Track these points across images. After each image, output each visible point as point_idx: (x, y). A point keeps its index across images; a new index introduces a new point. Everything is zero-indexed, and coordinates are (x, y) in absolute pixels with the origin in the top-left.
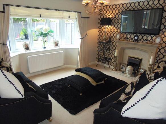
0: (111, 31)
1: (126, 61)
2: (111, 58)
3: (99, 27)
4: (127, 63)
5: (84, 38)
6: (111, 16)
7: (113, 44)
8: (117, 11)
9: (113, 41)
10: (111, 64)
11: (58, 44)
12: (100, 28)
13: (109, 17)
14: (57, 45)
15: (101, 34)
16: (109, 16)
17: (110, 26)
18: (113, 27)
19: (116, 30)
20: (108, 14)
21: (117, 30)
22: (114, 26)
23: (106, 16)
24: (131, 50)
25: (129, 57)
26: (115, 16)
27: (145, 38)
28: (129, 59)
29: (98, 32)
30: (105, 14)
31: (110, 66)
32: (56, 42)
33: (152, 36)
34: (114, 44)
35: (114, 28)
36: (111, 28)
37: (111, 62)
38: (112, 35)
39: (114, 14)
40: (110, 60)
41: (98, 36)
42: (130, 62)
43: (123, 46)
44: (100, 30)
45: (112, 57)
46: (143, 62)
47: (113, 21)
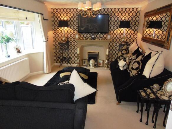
0: (68, 32)
1: (86, 57)
2: (71, 57)
3: (53, 30)
4: (87, 58)
5: (47, 40)
6: (65, 19)
7: (71, 44)
8: (72, 15)
9: (71, 42)
10: (72, 63)
11: (20, 50)
12: (55, 30)
13: (64, 20)
14: (19, 52)
15: (57, 36)
16: (64, 18)
17: (66, 28)
18: (69, 28)
19: (72, 32)
20: (62, 17)
21: (74, 31)
22: (71, 28)
23: (61, 19)
24: (89, 47)
25: (89, 53)
26: (70, 18)
27: (98, 36)
28: (88, 55)
29: (53, 34)
30: (59, 17)
31: (71, 64)
32: (17, 48)
33: (103, 34)
34: (73, 43)
35: (71, 29)
36: (67, 30)
37: (71, 60)
38: (69, 36)
39: (69, 17)
40: (70, 59)
41: (54, 37)
42: (90, 56)
43: (83, 44)
44: (55, 32)
45: (71, 55)
46: (100, 54)
47: (69, 23)
